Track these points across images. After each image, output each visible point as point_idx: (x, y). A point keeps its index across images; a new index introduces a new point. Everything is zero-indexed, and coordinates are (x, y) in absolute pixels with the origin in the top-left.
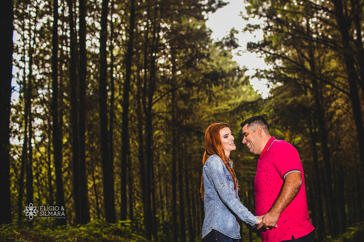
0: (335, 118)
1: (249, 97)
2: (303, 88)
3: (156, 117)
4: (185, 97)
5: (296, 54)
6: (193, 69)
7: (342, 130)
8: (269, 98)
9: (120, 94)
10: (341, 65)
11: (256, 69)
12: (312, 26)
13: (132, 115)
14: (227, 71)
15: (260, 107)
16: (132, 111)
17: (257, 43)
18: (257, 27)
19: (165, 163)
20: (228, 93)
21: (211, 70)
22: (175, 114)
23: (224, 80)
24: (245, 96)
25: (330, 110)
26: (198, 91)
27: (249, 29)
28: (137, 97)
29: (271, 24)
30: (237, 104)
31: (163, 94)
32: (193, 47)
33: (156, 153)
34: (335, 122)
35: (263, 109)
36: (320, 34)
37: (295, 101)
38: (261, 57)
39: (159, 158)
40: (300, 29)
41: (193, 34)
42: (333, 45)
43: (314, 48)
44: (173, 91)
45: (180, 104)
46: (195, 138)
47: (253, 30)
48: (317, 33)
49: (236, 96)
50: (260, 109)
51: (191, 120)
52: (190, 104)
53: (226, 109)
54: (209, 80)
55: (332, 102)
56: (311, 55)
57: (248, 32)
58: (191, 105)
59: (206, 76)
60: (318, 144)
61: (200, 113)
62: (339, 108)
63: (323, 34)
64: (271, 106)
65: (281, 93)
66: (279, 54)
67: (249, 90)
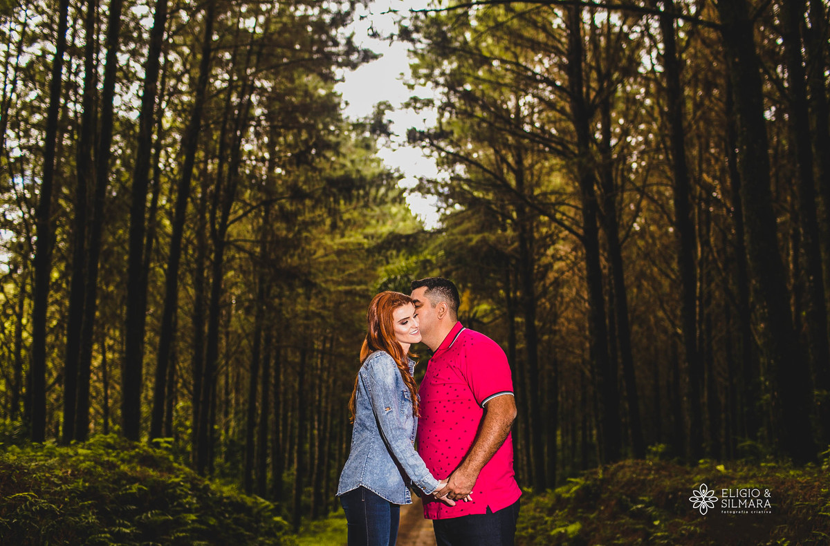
0: (552, 275)
1: (401, 224)
2: (500, 219)
3: (232, 247)
4: (288, 217)
5: (493, 157)
6: (309, 168)
7: (562, 297)
8: (439, 231)
9: (169, 200)
10: (570, 182)
11: (419, 177)
12: (525, 111)
13: (189, 241)
14: (369, 178)
15: (421, 246)
16: (188, 233)
17: (426, 130)
18: (429, 103)
19: (240, 331)
20: (365, 216)
21: (341, 173)
22: (268, 245)
23: (361, 192)
24: (394, 222)
25: (545, 260)
26: (314, 208)
27: (413, 104)
28: (201, 210)
29: (454, 99)
30: (380, 237)
31: (248, 208)
32: (311, 128)
33: (224, 312)
34: (551, 284)
35: (426, 248)
36: (537, 125)
37: (484, 240)
38: (429, 156)
39: (229, 321)
40: (504, 114)
41: (314, 105)
42: (559, 148)
43: (526, 150)
44: (268, 204)
45: (278, 229)
46: (300, 291)
47: (419, 109)
48: (532, 123)
49: (378, 221)
50: (420, 249)
51: (296, 258)
52: (297, 228)
53: (359, 244)
54: (334, 190)
55: (549, 246)
56: (519, 161)
57: (411, 109)
58: (299, 232)
59: (331, 182)
60: (518, 319)
61: (313, 246)
62: (561, 259)
63: (542, 128)
64: (440, 245)
65: (461, 223)
66: (462, 154)
67: (403, 212)
